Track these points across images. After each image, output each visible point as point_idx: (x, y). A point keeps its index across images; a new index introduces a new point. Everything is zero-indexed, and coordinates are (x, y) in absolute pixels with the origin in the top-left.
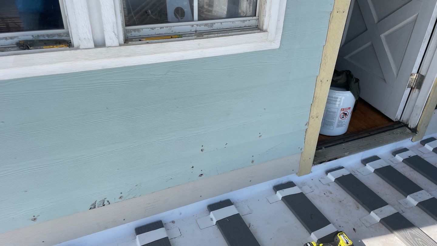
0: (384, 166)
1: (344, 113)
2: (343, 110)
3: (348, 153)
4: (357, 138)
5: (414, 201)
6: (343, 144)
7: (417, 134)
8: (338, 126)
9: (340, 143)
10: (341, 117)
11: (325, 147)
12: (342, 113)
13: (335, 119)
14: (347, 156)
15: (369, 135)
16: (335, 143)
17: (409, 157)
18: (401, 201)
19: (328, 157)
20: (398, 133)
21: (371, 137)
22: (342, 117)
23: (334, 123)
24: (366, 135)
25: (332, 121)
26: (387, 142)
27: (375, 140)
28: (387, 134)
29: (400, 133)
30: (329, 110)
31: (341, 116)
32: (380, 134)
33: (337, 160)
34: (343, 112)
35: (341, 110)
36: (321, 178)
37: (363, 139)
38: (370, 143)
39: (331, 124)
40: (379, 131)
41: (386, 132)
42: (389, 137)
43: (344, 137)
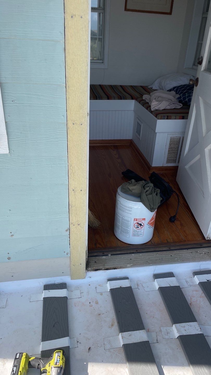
1: (138, 223)
2: (136, 220)
3: (132, 264)
4: (154, 250)
5: (177, 332)
6: (133, 255)
9: (130, 253)
10: (136, 227)
11: (112, 255)
12: (136, 223)
13: (129, 227)
14: (129, 267)
15: (169, 249)
16: (125, 252)
17: (208, 281)
18: (164, 329)
19: (108, 265)
20: (203, 253)
21: (168, 252)
23: (129, 232)
24: (165, 249)
25: (127, 229)
26: (183, 261)
27: (171, 256)
28: (189, 252)
29: (205, 253)
30: (123, 218)
31: (135, 225)
32: (181, 251)
33: (116, 270)
35: (134, 220)
36: (99, 285)
37: (159, 252)
38: (162, 259)
39: (127, 232)
40: (182, 247)
41: (189, 250)
42: (189, 256)
43: (140, 247)
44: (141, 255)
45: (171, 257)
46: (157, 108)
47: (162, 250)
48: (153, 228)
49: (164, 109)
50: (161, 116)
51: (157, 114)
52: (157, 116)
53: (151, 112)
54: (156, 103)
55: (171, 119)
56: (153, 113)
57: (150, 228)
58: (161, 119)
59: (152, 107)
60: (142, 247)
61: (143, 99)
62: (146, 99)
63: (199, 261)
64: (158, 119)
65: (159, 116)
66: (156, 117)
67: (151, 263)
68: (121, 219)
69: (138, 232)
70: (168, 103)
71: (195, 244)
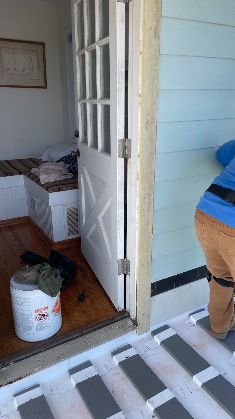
0: (90, 376)
1: (40, 315)
3: (40, 367)
4: (64, 341)
6: (40, 354)
7: (138, 326)
8: (39, 330)
9: (37, 353)
10: (38, 320)
11: (14, 363)
12: (38, 315)
13: (31, 322)
14: (37, 371)
15: (81, 334)
16: (32, 354)
17: (127, 358)
20: (117, 328)
21: (80, 338)
22: (40, 320)
23: (32, 327)
24: (75, 336)
25: (29, 324)
26: (97, 343)
27: (84, 341)
28: (102, 331)
29: (119, 328)
30: (22, 312)
31: (37, 318)
32: (95, 332)
33: (21, 380)
34: (38, 313)
35: (35, 312)
36: (4, 406)
37: (70, 342)
38: (75, 348)
39: (30, 328)
40: (95, 327)
41: (102, 329)
42: (104, 335)
43: (48, 342)
44: (50, 351)
45: (85, 343)
46: (46, 181)
47: (73, 337)
48: (60, 314)
49: (55, 181)
50: (52, 189)
51: (47, 188)
52: (48, 189)
53: (42, 186)
54: (45, 176)
55: (63, 191)
56: (44, 187)
57: (56, 316)
58: (52, 192)
59: (41, 181)
60: (51, 341)
61: (32, 173)
62: (35, 172)
63: (114, 339)
64: (50, 192)
65: (50, 189)
66: (47, 191)
67: (63, 358)
68: (19, 315)
69: (43, 324)
70: (57, 175)
71: (108, 320)
